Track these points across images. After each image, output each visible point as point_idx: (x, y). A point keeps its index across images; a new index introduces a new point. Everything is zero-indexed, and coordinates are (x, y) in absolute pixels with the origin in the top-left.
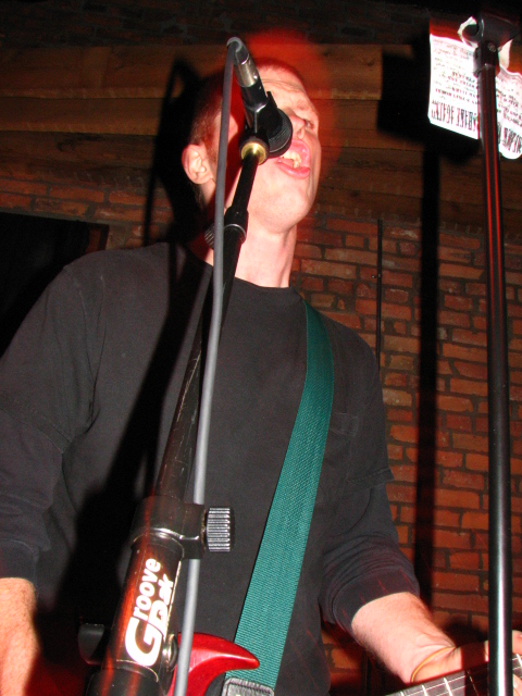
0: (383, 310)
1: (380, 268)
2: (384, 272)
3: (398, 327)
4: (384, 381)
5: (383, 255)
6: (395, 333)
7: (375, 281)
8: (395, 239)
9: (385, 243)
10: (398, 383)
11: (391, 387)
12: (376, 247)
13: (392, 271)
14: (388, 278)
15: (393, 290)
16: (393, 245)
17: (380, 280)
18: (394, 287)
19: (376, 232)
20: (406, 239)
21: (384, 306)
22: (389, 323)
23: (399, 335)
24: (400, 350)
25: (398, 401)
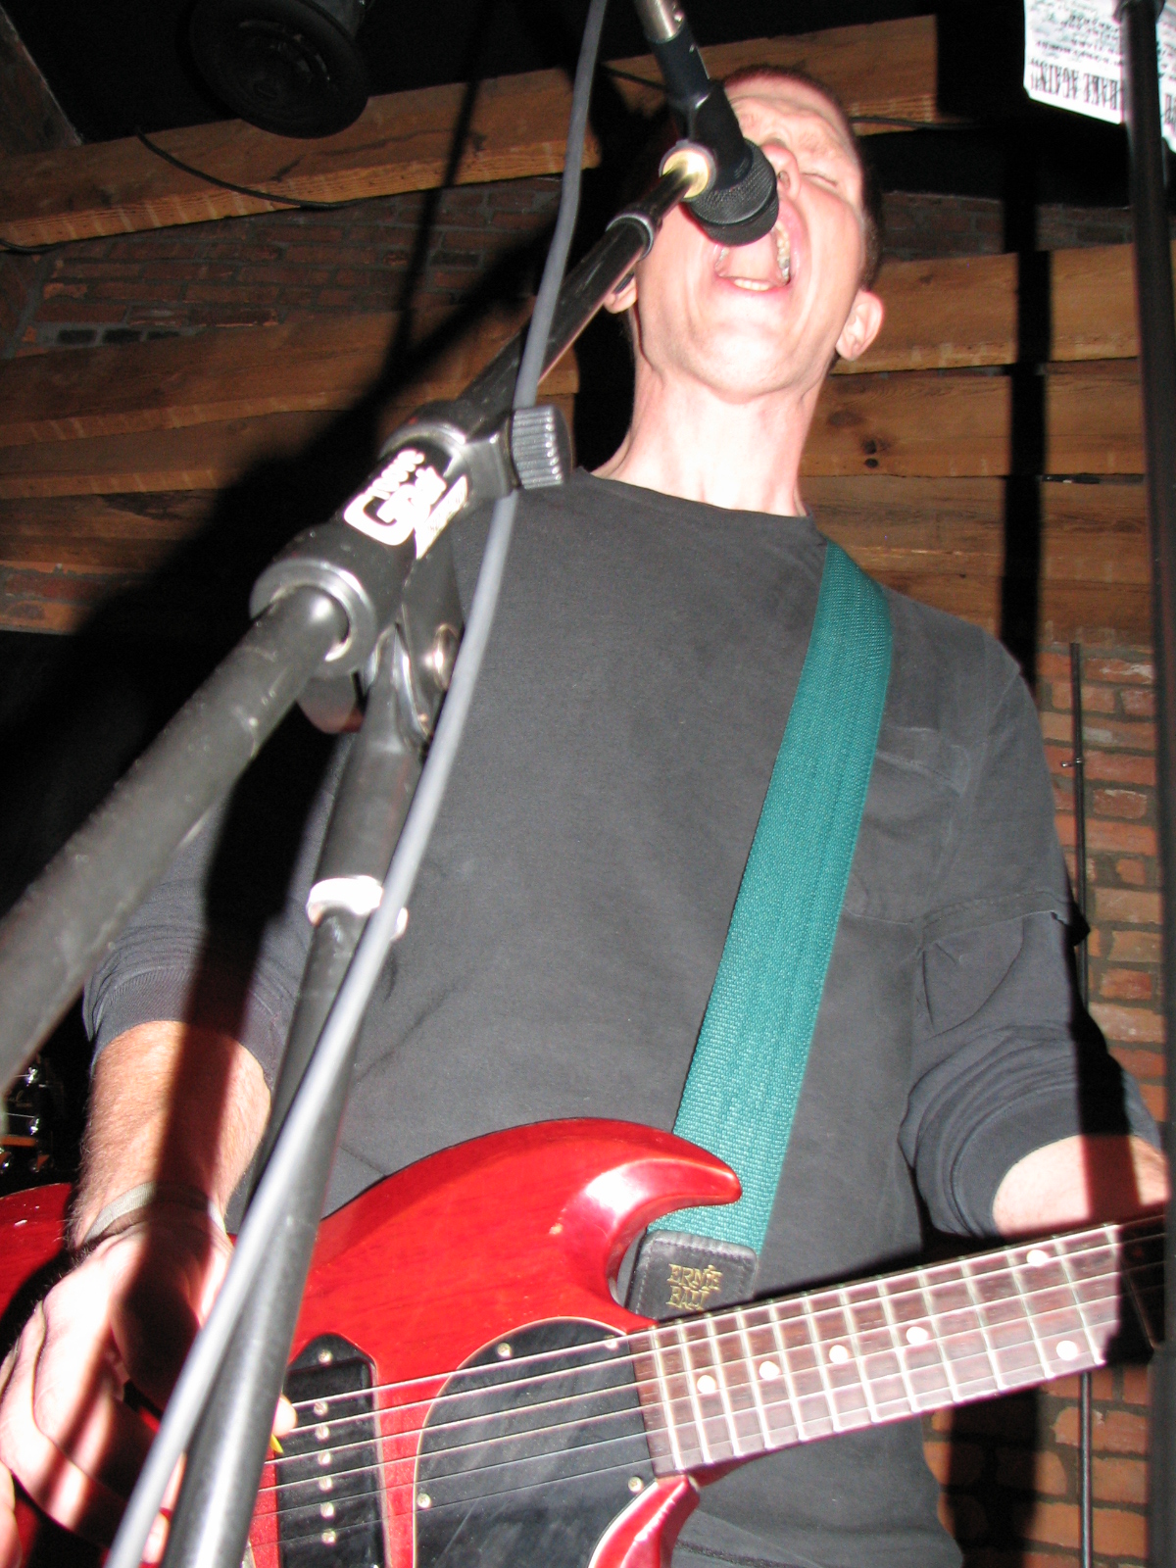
0: (1090, 834)
1: (1079, 744)
2: (1089, 754)
3: (1128, 870)
4: (1098, 987)
5: (1086, 719)
6: (1120, 884)
7: (1069, 773)
8: (1110, 684)
9: (1087, 692)
10: (1133, 992)
11: (1118, 1001)
12: (1068, 703)
13: (1109, 751)
14: (1097, 767)
15: (1110, 792)
16: (1107, 695)
17: (1079, 770)
18: (1114, 785)
19: (1067, 670)
20: (1135, 683)
21: (1092, 828)
22: (1107, 861)
23: (1129, 887)
24: (1134, 919)
25: (1133, 1032)
